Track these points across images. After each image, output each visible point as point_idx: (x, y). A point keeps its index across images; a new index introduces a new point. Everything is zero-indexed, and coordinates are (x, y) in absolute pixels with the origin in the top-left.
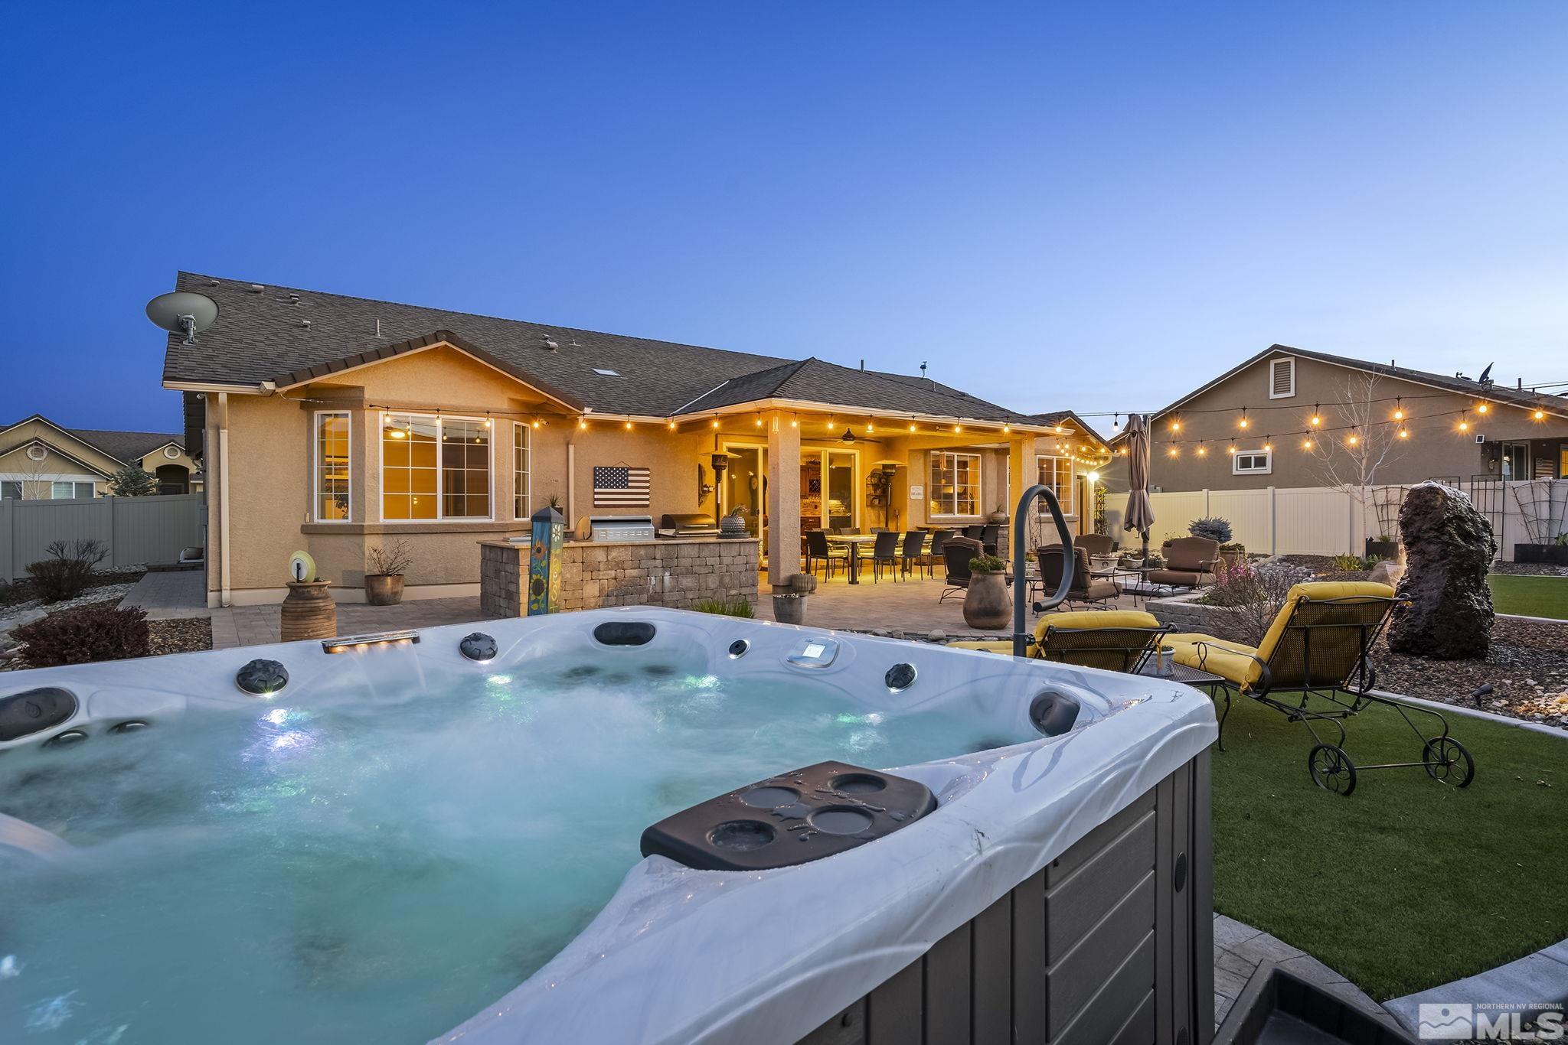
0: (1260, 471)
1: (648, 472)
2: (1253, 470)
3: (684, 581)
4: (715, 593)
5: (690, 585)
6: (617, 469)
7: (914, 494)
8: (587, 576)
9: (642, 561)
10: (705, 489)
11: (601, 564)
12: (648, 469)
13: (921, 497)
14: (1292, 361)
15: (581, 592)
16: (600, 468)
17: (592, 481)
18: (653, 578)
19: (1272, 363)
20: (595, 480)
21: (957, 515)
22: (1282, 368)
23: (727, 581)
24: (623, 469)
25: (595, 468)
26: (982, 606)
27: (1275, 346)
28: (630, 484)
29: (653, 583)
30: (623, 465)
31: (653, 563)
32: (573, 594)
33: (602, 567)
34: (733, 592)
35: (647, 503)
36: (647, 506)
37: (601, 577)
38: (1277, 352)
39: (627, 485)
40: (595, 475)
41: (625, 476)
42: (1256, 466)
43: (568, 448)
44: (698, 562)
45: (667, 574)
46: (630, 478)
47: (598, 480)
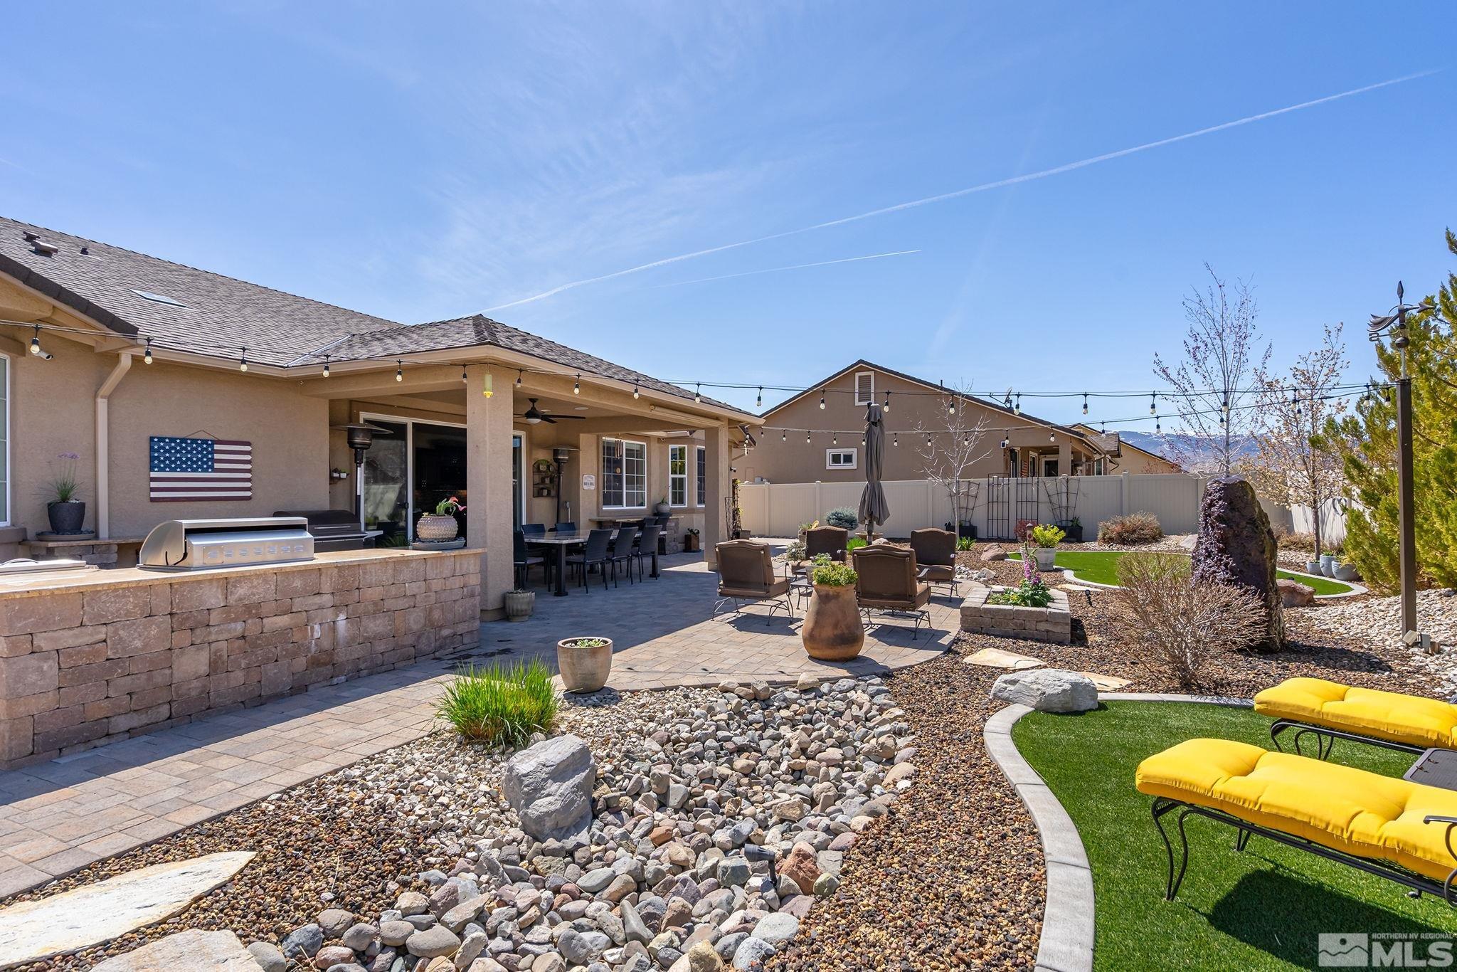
0: (848, 466)
1: (248, 448)
2: (843, 466)
3: (372, 625)
4: (419, 637)
5: (381, 629)
6: (194, 441)
7: (586, 484)
8: (183, 638)
9: (296, 600)
10: (336, 475)
11: (214, 615)
12: (248, 444)
13: (593, 488)
14: (872, 374)
15: (168, 672)
16: (161, 439)
17: (147, 460)
18: (317, 627)
19: (857, 375)
20: (152, 459)
21: (625, 507)
22: (865, 381)
23: (436, 616)
24: (205, 442)
25: (152, 439)
26: (838, 632)
27: (861, 361)
28: (217, 466)
29: (317, 635)
30: (205, 437)
31: (317, 599)
32: (149, 679)
33: (214, 618)
34: (445, 632)
35: (248, 494)
36: (249, 498)
37: (213, 638)
38: (861, 365)
39: (212, 467)
40: (152, 449)
41: (209, 453)
42: (844, 462)
43: (95, 403)
44: (393, 590)
45: (342, 616)
46: (217, 456)
47: (158, 458)
